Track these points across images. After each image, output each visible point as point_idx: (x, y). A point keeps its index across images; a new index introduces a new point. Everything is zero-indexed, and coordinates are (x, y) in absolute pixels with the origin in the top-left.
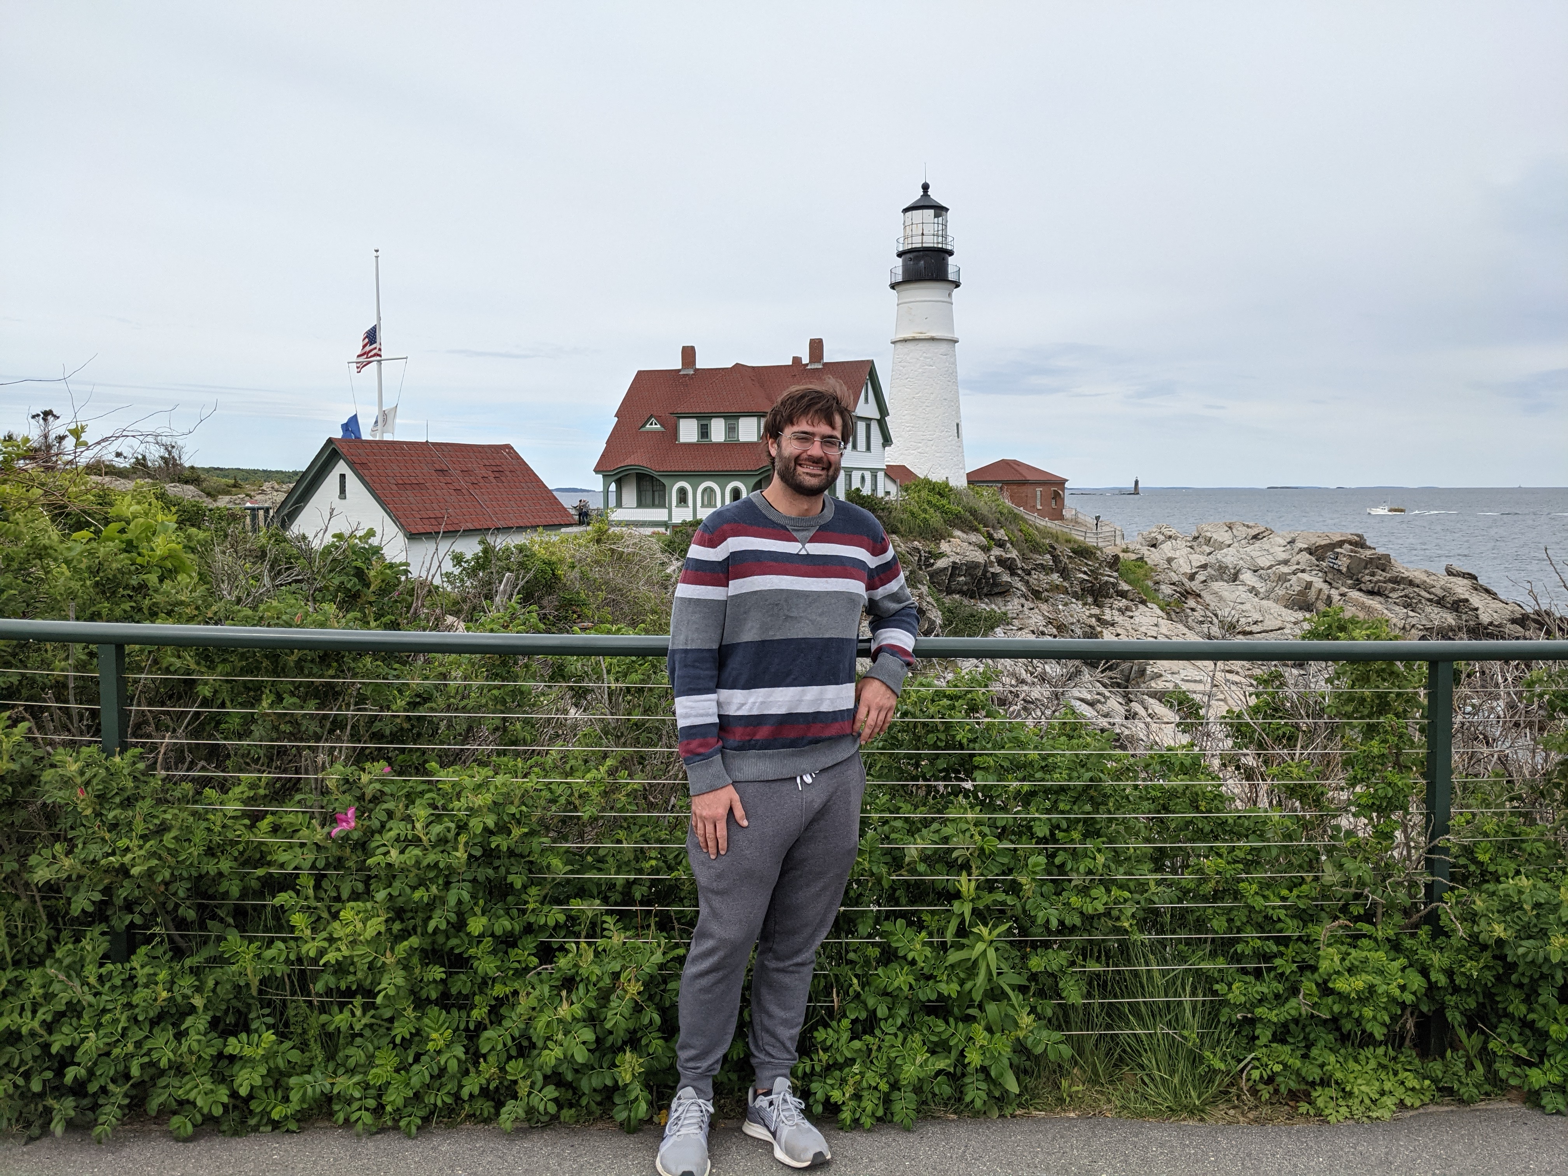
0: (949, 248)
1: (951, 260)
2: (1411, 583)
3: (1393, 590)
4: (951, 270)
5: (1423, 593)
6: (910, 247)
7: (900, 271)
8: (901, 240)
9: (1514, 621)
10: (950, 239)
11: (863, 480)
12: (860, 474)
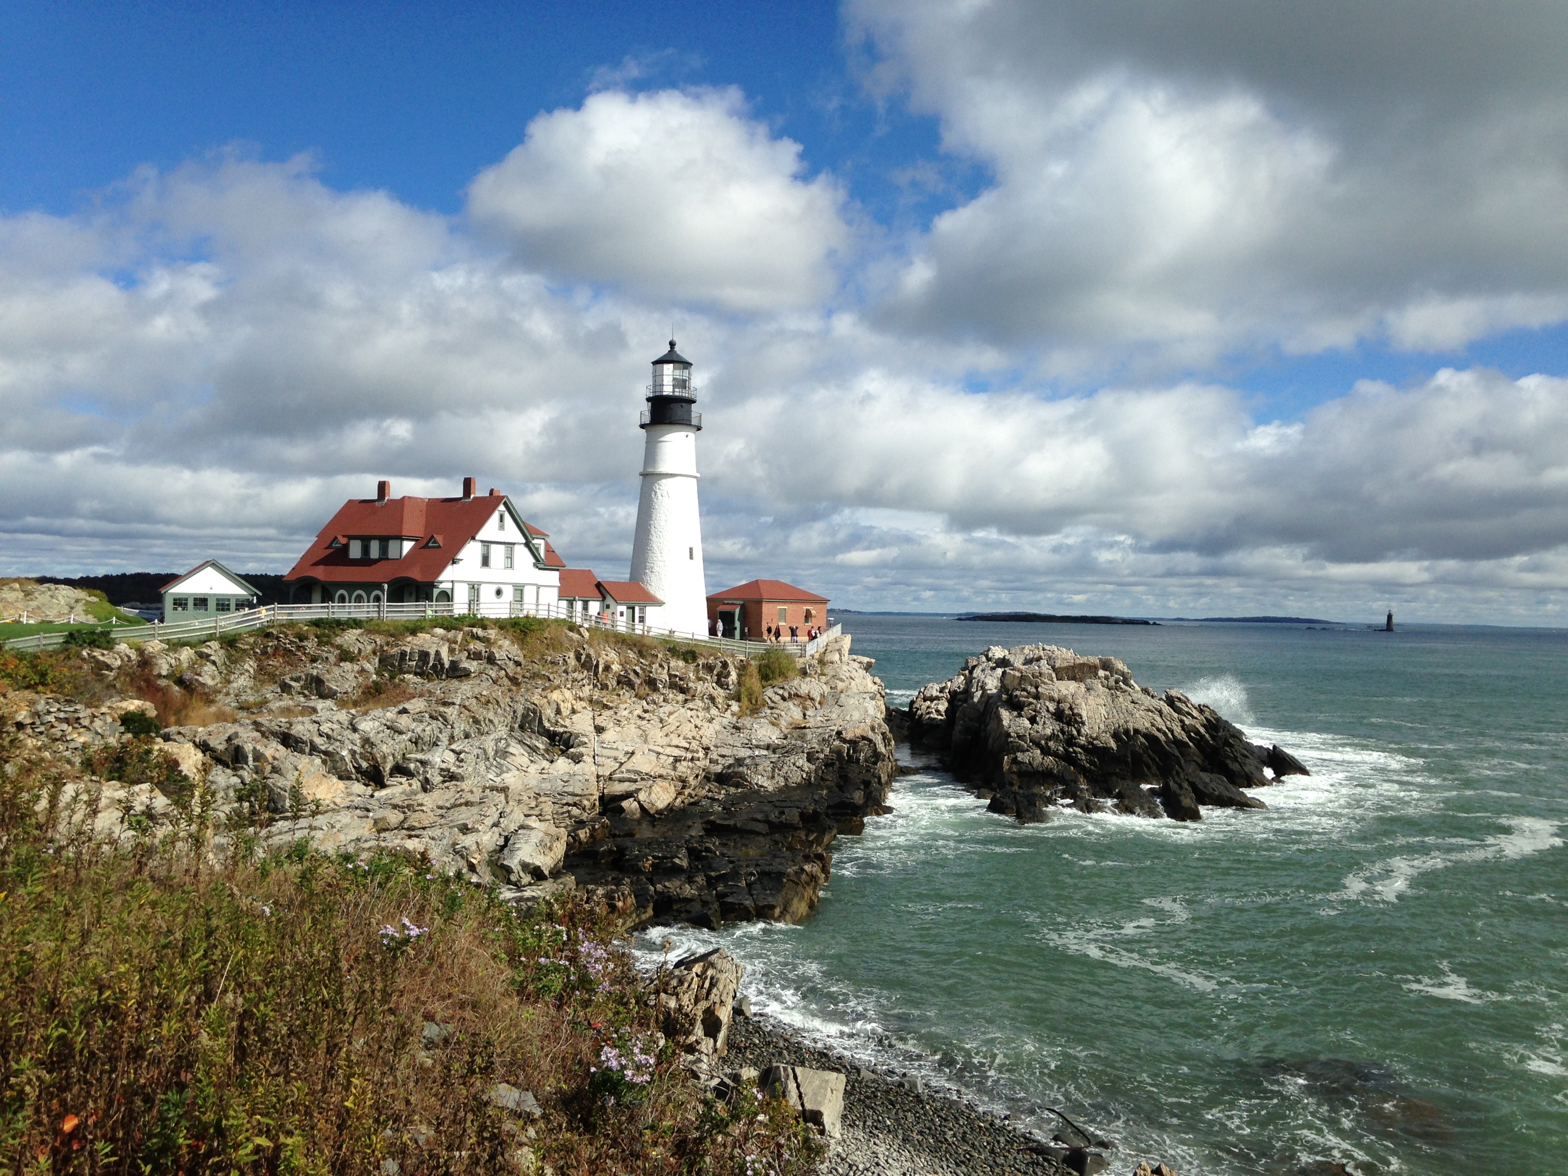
0: (692, 397)
1: (694, 407)
4: (694, 415)
6: (653, 394)
7: (648, 414)
8: (648, 389)
10: (692, 389)
11: (499, 593)
12: (495, 587)
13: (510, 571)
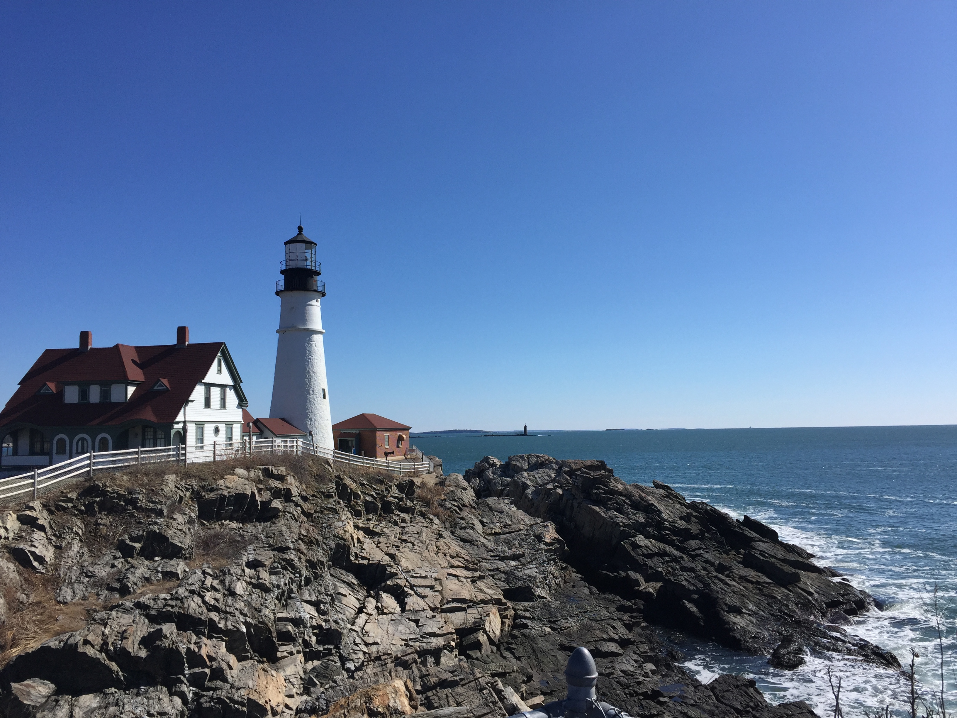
0: (318, 269)
1: (319, 278)
2: (621, 494)
3: (610, 499)
4: (319, 284)
5: (627, 501)
6: (288, 267)
7: (282, 283)
8: (284, 263)
9: (681, 518)
10: (317, 264)
11: (217, 430)
12: (213, 426)
13: (223, 411)
